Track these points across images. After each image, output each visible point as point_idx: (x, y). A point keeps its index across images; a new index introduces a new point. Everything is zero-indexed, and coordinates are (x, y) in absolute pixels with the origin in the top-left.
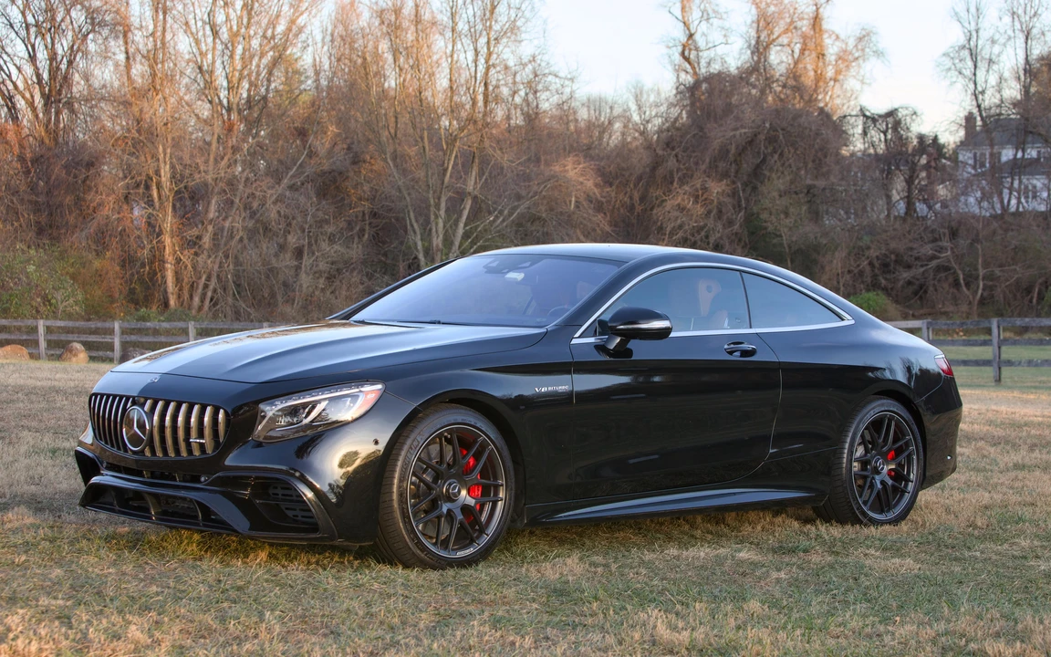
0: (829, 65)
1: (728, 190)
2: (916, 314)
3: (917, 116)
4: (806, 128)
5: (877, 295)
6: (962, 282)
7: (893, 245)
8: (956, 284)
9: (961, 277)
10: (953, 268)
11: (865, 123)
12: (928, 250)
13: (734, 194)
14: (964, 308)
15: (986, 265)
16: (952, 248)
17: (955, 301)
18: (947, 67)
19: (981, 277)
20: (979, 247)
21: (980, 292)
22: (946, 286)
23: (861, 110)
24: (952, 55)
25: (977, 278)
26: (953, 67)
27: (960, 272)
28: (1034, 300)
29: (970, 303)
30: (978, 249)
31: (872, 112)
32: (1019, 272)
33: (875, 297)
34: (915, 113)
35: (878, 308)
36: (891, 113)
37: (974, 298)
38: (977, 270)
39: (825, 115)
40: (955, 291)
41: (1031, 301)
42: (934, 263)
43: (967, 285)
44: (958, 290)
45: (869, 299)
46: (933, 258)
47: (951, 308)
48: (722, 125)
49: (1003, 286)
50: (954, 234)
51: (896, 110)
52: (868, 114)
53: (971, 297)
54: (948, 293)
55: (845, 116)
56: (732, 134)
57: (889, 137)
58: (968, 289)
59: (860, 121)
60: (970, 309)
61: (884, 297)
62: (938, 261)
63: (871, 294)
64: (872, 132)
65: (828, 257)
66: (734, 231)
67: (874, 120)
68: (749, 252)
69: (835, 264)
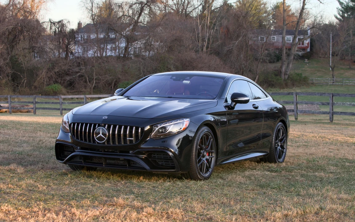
0: (36, 4)
1: (5, 47)
2: (71, 92)
3: (70, 24)
4: (33, 26)
5: (58, 85)
6: (88, 80)
7: (63, 68)
8: (86, 82)
9: (87, 79)
10: (85, 76)
11: (51, 25)
12: (77, 69)
13: (7, 49)
14: (89, 90)
15: (96, 75)
16: (85, 69)
17: (85, 87)
18: (83, 6)
19: (94, 79)
20: (94, 69)
21: (94, 85)
22: (82, 82)
23: (50, 20)
24: (84, 1)
25: (93, 79)
26: (84, 6)
27: (87, 77)
28: (113, 87)
29: (90, 88)
30: (94, 70)
31: (54, 21)
32: (109, 78)
34: (69, 22)
35: (59, 90)
36: (60, 22)
37: (92, 87)
38: (93, 77)
39: (37, 21)
40: (85, 84)
41: (111, 87)
42: (79, 74)
43: (90, 82)
44: (86, 83)
45: (55, 87)
46: (77, 73)
47: (84, 90)
48: (3, 24)
49: (102, 82)
50: (86, 64)
51: (62, 20)
52: (52, 21)
53: (91, 86)
54: (83, 84)
55: (44, 22)
56: (7, 28)
57: (59, 30)
58: (90, 83)
59: (50, 23)
60: (90, 90)
61: (60, 86)
62: (80, 73)
63: (56, 85)
64: (53, 28)
65: (41, 72)
66: (7, 62)
67: (54, 24)
68: (12, 69)
69: (43, 74)
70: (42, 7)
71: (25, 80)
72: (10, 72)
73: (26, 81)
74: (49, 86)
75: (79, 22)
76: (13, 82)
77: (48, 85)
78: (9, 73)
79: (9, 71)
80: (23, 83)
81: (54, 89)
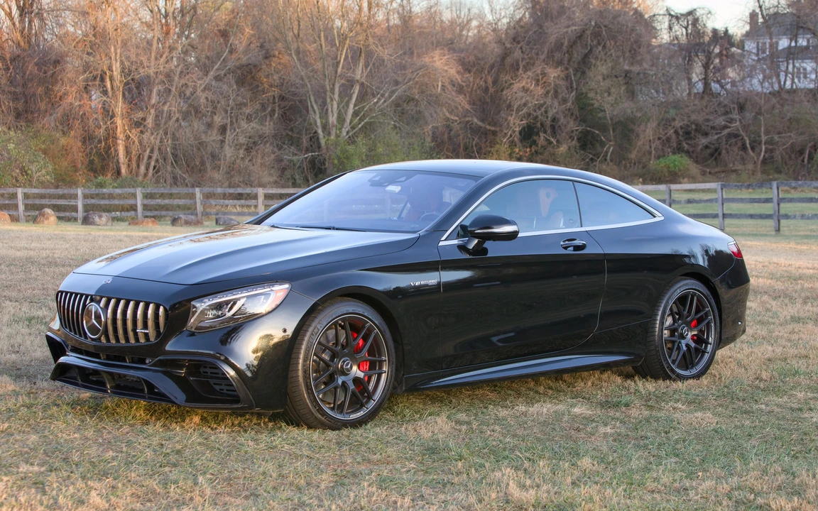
1: (562, 75)
2: (712, 171)
3: (712, 18)
4: (624, 25)
5: (682, 157)
6: (748, 146)
7: (693, 117)
8: (744, 148)
9: (748, 142)
10: (741, 135)
11: (670, 21)
12: (721, 121)
13: (567, 77)
14: (750, 166)
15: (767, 133)
16: (740, 120)
17: (743, 161)
19: (763, 142)
20: (762, 118)
21: (763, 154)
22: (736, 149)
23: (667, 10)
25: (760, 143)
27: (746, 138)
28: (806, 160)
29: (755, 163)
30: (761, 121)
31: (676, 11)
32: (794, 138)
33: (680, 159)
34: (710, 12)
35: (682, 168)
36: (690, 13)
37: (758, 159)
38: (760, 136)
39: (638, 14)
40: (743, 153)
41: (803, 161)
42: (726, 131)
43: (753, 148)
44: (745, 152)
45: (675, 161)
46: (725, 127)
47: (740, 167)
48: (556, 24)
49: (781, 149)
50: (741, 108)
51: (695, 10)
52: (672, 13)
53: (755, 158)
54: (737, 154)
55: (654, 15)
56: (565, 30)
57: (689, 31)
58: (753, 152)
59: (667, 19)
60: (755, 167)
61: (687, 158)
62: (729, 130)
63: (677, 157)
64: (676, 27)
65: (642, 127)
66: (567, 108)
67: (677, 18)
68: (579, 124)
69: (648, 133)
71: (609, 148)
72: (577, 130)
73: (612, 148)
74: (661, 159)
75: (751, 11)
76: (582, 152)
77: (658, 157)
78: (572, 131)
79: (572, 125)
80: (607, 152)
81: (672, 165)
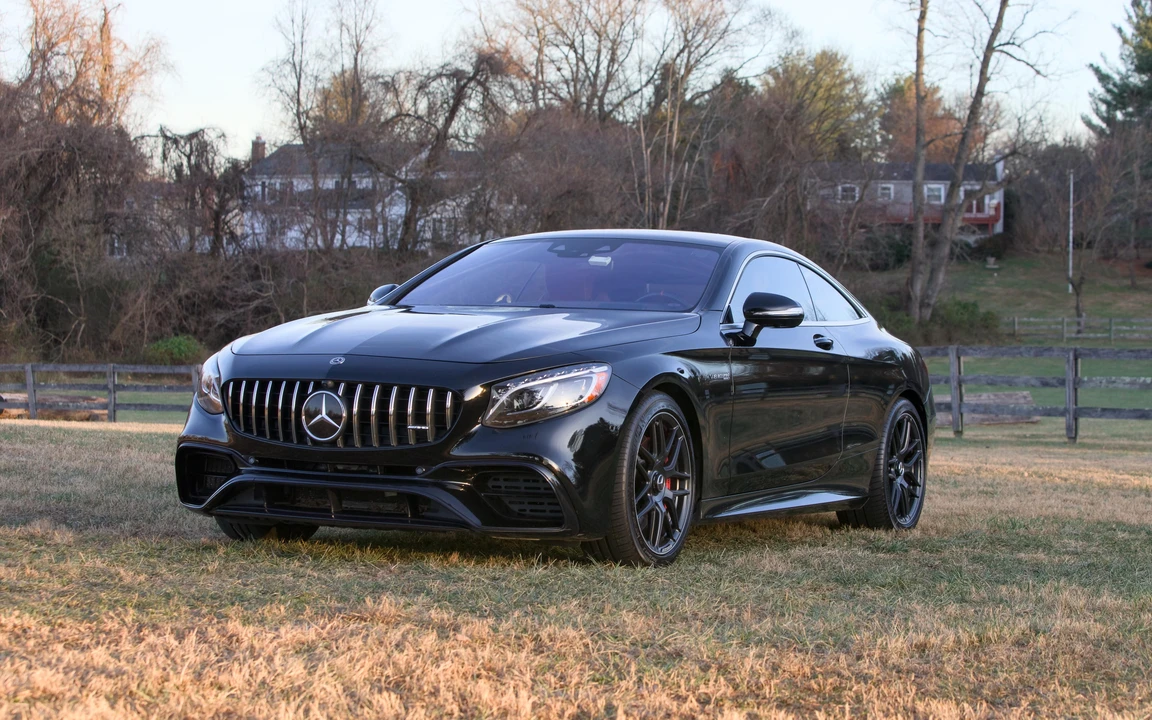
0: (116, 78)
1: (17, 217)
3: (225, 142)
4: (106, 149)
5: (188, 339)
7: (204, 283)
9: (283, 319)
10: (276, 310)
11: (165, 145)
12: (248, 288)
13: (22, 222)
15: (312, 306)
16: (275, 288)
18: (268, 83)
20: (304, 286)
23: (162, 130)
24: (272, 70)
26: (273, 84)
27: (281, 315)
30: (303, 289)
31: (174, 132)
33: (186, 342)
34: (223, 135)
35: (190, 354)
36: (193, 135)
38: (301, 312)
39: (122, 133)
42: (255, 303)
45: (180, 344)
46: (250, 299)
48: (10, 143)
50: (277, 272)
51: (202, 130)
52: (169, 134)
55: (143, 137)
56: (23, 153)
57: (193, 161)
59: (161, 140)
61: (196, 341)
62: (260, 301)
63: (182, 338)
64: (173, 155)
65: (132, 295)
66: (23, 265)
67: (176, 141)
68: (38, 289)
69: (139, 304)
70: (138, 88)
71: (79, 324)
72: (34, 298)
73: (83, 326)
74: (160, 342)
75: (254, 138)
76: (41, 330)
77: (156, 339)
78: (29, 300)
79: (30, 292)
80: (76, 332)
81: (176, 350)
